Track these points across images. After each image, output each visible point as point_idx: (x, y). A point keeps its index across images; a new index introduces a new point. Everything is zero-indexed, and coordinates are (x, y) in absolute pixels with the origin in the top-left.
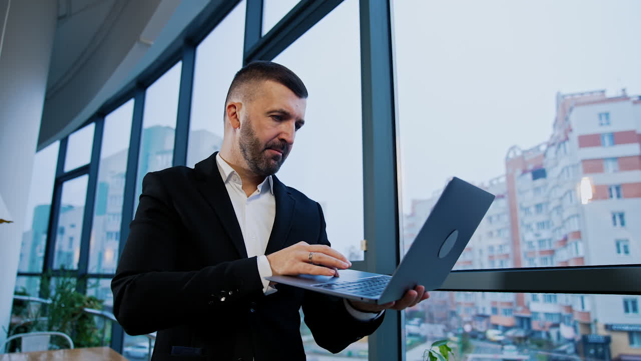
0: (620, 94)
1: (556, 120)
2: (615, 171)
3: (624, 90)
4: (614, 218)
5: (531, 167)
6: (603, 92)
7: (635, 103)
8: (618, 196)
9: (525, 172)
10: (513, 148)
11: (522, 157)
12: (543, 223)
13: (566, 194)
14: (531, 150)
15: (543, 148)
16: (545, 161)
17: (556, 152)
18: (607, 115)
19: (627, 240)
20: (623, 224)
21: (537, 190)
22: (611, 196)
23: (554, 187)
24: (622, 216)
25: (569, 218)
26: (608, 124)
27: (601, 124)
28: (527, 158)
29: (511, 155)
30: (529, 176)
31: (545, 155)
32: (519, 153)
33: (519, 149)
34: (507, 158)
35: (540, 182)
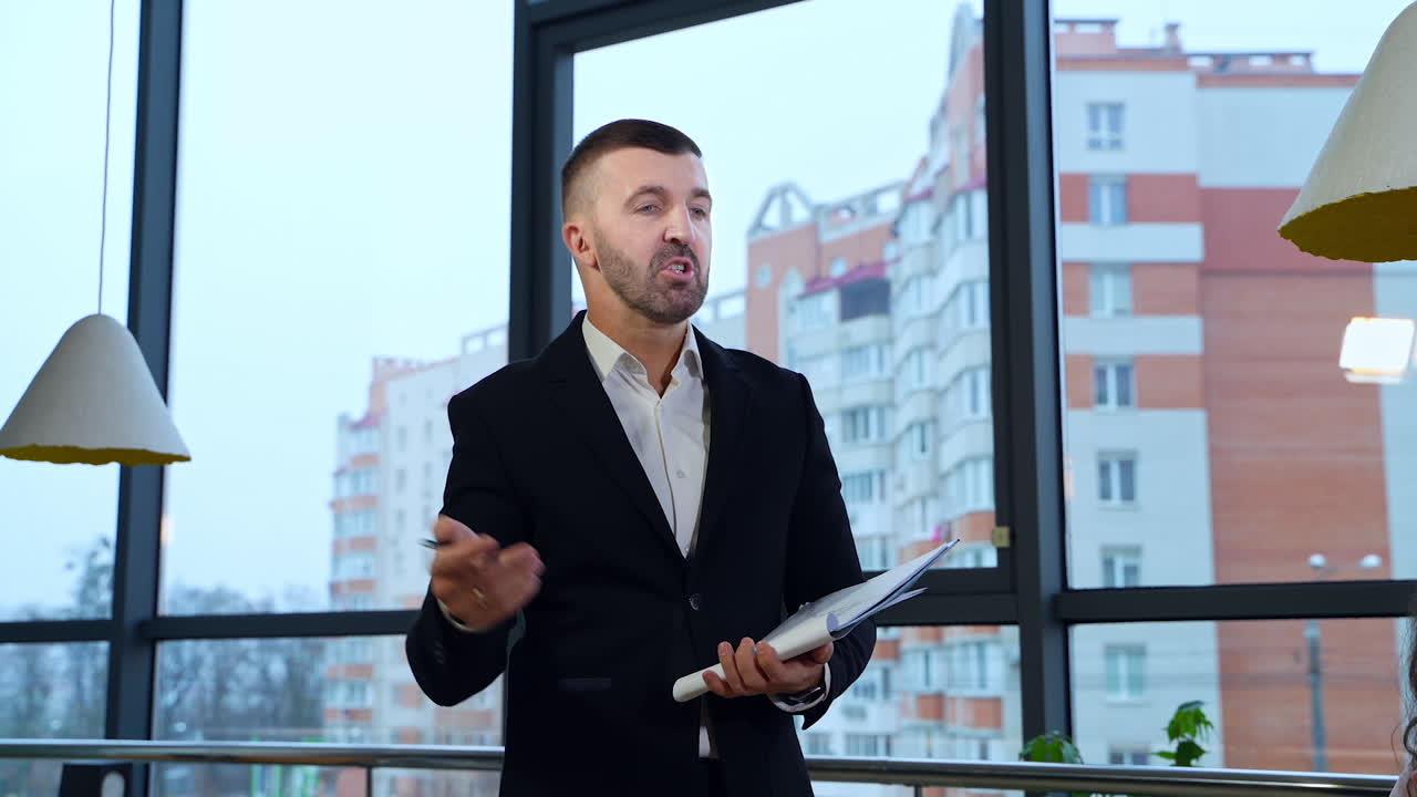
0: (1160, 40)
1: (944, 108)
2: (1119, 312)
3: (1172, 28)
4: (1104, 469)
5: (838, 269)
6: (1109, 24)
7: (1203, 80)
8: (1124, 400)
9: (815, 286)
10: (780, 192)
11: (812, 229)
12: (869, 476)
13: (958, 378)
14: (847, 206)
15: (889, 203)
16: (891, 251)
17: (936, 227)
18: (1116, 109)
19: (1136, 551)
20: (1128, 494)
21: (853, 352)
22: (1102, 399)
23: (918, 350)
24: (1128, 467)
25: (960, 466)
26: (1116, 144)
27: (1095, 144)
28: (828, 236)
29: (773, 219)
30: (830, 302)
31: (893, 231)
32: (800, 214)
33: (804, 199)
34: (758, 225)
35: (865, 328)
